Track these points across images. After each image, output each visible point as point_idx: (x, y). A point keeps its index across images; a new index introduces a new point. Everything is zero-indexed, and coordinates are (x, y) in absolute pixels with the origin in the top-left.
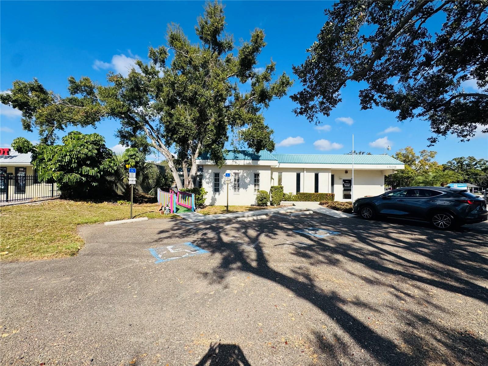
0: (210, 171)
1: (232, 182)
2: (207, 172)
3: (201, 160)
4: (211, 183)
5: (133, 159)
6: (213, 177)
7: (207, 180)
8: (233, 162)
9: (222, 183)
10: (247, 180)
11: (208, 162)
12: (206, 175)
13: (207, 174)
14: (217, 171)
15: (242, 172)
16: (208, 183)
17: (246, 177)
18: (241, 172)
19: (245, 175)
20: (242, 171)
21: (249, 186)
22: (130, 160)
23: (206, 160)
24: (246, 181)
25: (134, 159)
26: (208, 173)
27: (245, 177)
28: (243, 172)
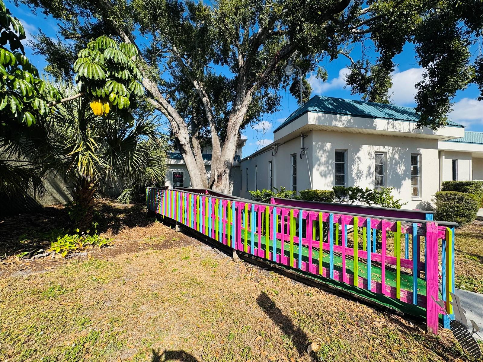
0: (328, 146)
1: (373, 174)
2: (322, 148)
3: (321, 114)
4: (332, 176)
5: (120, 81)
6: (333, 161)
7: (322, 168)
8: (388, 123)
9: (354, 175)
10: (401, 169)
11: (336, 120)
12: (319, 155)
13: (321, 152)
14: (341, 147)
15: (391, 151)
16: (324, 175)
17: (399, 163)
18: (388, 149)
19: (397, 157)
20: (391, 148)
21: (403, 182)
22: (110, 86)
23: (333, 115)
24: (398, 170)
25: (126, 83)
26: (324, 151)
27: (397, 163)
28: (393, 150)
